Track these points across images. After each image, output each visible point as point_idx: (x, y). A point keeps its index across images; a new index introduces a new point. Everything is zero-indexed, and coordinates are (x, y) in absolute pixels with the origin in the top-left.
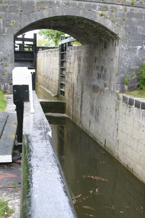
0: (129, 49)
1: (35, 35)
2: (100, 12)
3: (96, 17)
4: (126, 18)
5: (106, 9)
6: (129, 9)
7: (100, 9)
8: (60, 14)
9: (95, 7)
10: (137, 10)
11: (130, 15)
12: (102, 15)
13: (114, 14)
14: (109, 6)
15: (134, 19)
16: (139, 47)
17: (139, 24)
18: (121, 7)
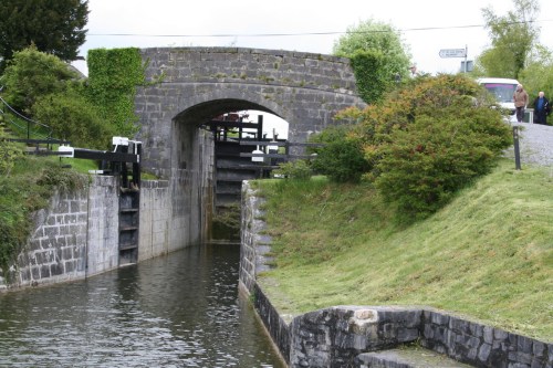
0: (298, 135)
1: (261, 118)
2: (265, 94)
3: (259, 99)
4: (295, 101)
5: (272, 90)
6: (298, 90)
7: (265, 91)
8: (220, 97)
9: (259, 89)
10: (307, 92)
11: (300, 97)
12: (266, 97)
13: (280, 96)
14: (275, 88)
15: (304, 102)
16: (310, 132)
17: (310, 107)
18: (289, 88)
